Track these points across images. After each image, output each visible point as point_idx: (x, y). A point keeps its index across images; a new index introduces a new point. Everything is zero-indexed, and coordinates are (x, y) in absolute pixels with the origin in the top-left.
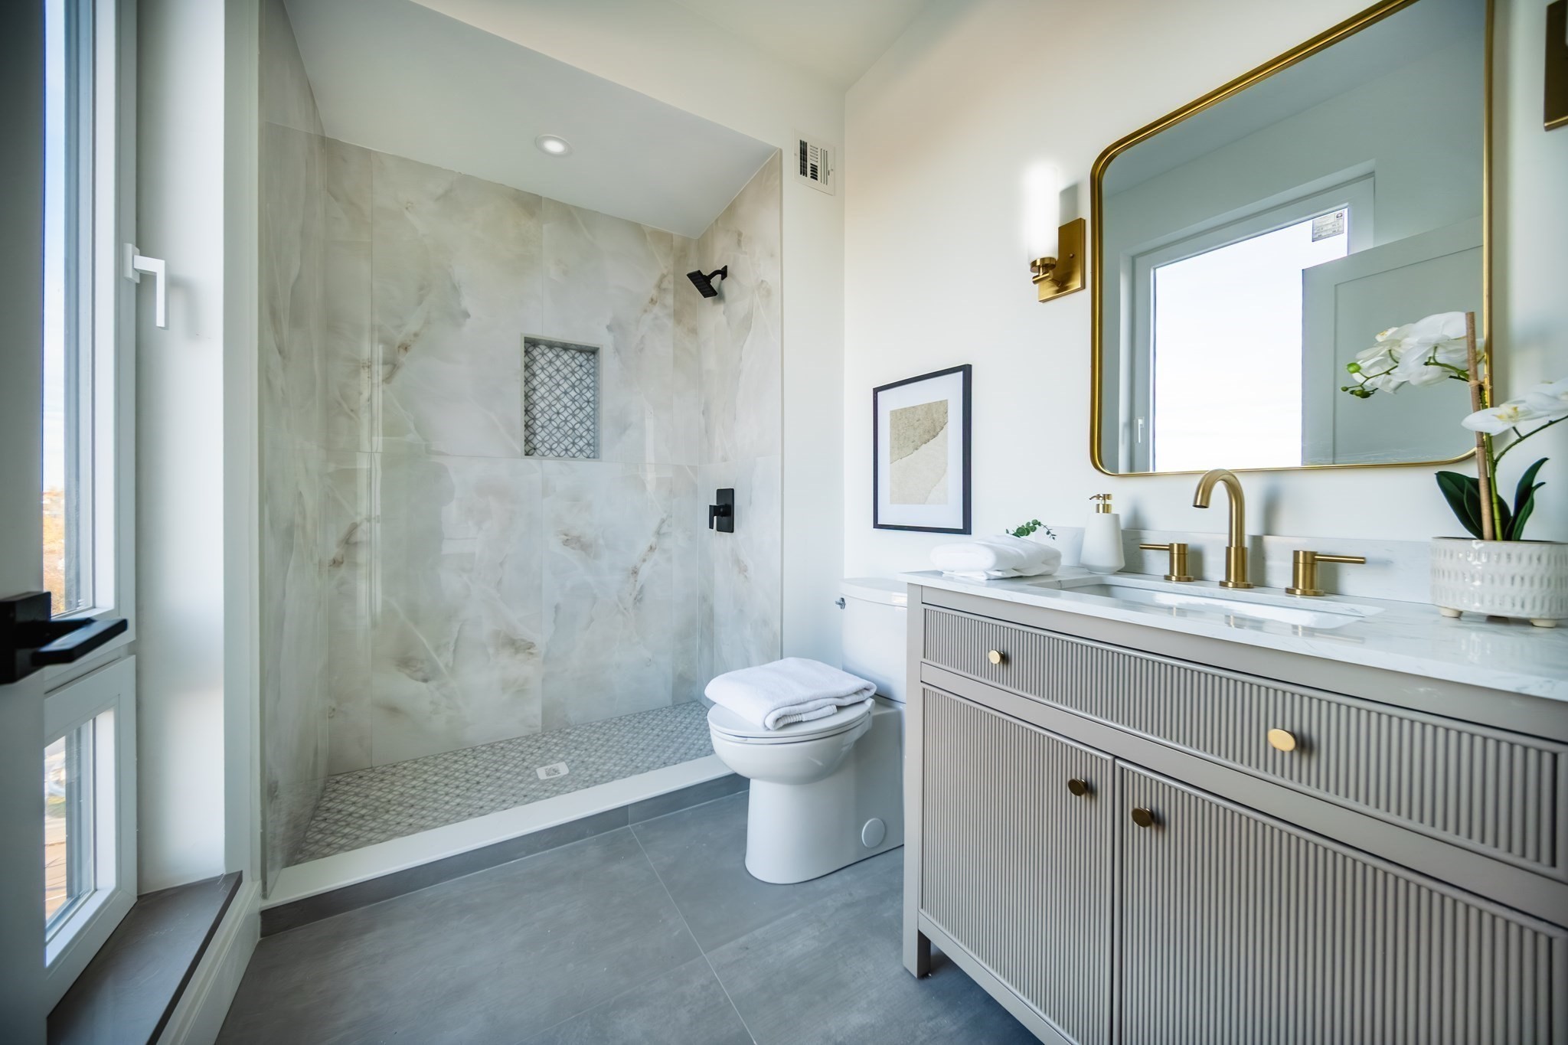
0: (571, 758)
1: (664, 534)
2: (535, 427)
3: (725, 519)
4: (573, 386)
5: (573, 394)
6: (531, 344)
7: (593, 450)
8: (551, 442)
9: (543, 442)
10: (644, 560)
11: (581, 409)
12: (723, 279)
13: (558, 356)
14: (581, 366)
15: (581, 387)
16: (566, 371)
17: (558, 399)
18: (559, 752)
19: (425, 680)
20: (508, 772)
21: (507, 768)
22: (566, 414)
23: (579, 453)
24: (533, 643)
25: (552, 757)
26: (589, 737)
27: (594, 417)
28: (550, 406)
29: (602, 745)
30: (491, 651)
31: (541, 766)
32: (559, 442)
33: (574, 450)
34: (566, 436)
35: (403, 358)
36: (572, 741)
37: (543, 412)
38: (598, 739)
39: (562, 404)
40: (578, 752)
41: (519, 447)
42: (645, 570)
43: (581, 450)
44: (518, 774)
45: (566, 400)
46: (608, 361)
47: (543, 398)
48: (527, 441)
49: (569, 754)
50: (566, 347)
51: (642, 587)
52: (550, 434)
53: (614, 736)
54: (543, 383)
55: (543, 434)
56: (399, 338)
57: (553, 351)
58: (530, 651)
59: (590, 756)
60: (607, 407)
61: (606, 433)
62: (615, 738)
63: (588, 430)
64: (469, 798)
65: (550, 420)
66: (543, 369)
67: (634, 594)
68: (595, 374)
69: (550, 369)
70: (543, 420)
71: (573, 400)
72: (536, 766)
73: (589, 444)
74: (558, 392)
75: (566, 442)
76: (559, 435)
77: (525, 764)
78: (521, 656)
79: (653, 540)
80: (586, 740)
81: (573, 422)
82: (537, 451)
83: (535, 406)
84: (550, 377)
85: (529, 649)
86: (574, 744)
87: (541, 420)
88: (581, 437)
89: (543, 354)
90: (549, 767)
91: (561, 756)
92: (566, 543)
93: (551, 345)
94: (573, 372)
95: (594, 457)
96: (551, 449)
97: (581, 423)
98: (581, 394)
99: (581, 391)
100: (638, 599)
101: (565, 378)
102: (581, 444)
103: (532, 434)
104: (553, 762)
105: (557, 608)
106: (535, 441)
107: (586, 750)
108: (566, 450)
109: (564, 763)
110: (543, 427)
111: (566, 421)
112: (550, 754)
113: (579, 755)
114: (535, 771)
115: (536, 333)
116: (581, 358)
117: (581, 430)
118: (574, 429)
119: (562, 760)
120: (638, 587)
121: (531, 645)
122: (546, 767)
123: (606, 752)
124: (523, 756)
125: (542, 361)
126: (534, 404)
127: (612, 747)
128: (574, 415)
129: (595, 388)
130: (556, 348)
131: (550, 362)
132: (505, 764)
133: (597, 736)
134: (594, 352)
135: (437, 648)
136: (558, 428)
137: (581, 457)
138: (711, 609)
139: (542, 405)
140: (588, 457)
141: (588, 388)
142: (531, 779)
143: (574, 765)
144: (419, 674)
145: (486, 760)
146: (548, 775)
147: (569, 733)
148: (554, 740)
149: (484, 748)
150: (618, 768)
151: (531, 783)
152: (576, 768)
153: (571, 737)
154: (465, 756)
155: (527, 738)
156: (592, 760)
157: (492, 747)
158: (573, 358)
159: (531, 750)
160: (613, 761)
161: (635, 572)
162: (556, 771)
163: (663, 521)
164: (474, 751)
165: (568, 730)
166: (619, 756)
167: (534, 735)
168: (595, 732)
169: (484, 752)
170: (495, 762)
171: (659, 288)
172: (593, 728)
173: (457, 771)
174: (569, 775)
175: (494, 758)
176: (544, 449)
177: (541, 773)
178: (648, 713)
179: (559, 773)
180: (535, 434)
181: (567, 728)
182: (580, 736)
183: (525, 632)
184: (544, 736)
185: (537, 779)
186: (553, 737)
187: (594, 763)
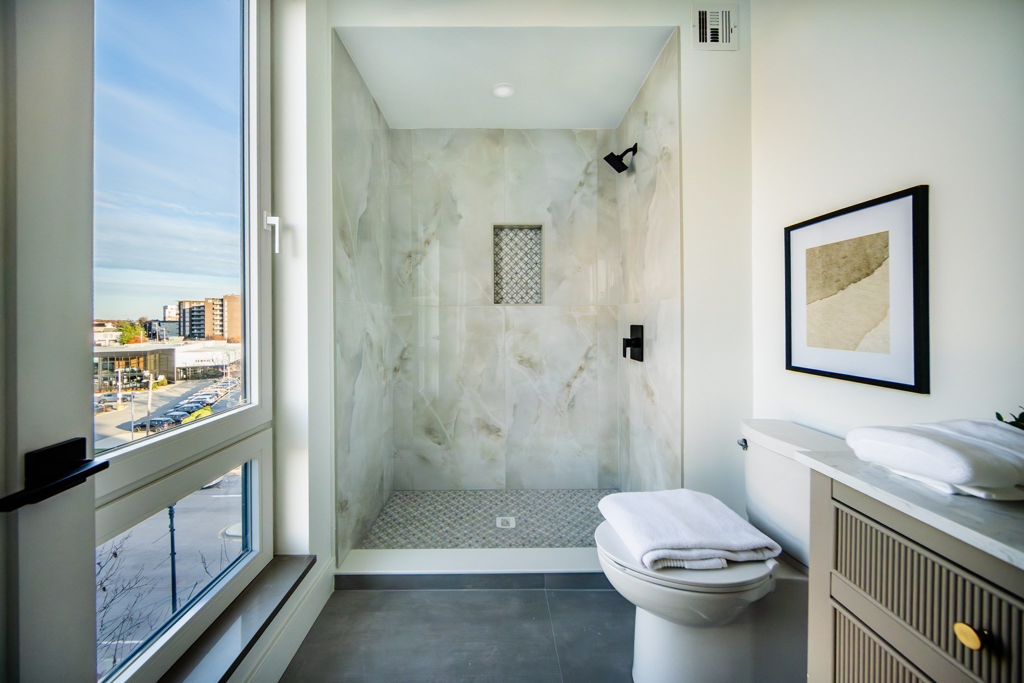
0: (519, 515)
1: (590, 358)
2: (502, 284)
3: (637, 350)
4: (526, 254)
5: (526, 259)
6: (498, 231)
7: (539, 298)
8: (512, 293)
9: (507, 293)
10: (576, 377)
11: (532, 269)
12: (634, 154)
13: (516, 235)
14: (531, 239)
15: (531, 254)
16: (521, 244)
17: (516, 264)
18: (512, 508)
19: (440, 444)
20: (480, 515)
21: (479, 512)
22: (521, 273)
23: (530, 299)
24: (500, 429)
25: (508, 511)
26: (534, 501)
27: (539, 274)
28: (512, 269)
29: (542, 511)
30: (475, 431)
31: (500, 516)
32: (517, 293)
33: (527, 298)
34: (521, 288)
35: (427, 249)
36: (523, 501)
37: (507, 273)
38: (540, 504)
39: (519, 267)
40: (525, 511)
41: (491, 298)
42: (576, 384)
43: (532, 298)
44: (485, 518)
45: (521, 264)
46: (548, 234)
47: (507, 264)
48: (496, 293)
49: (519, 511)
50: (521, 228)
51: (574, 397)
52: (512, 288)
53: (551, 505)
54: (507, 254)
55: (507, 288)
56: (425, 237)
57: (513, 231)
58: (498, 433)
59: (532, 517)
60: (548, 265)
61: (548, 285)
62: (552, 507)
63: (536, 283)
64: (453, 528)
65: (512, 278)
66: (507, 244)
67: (568, 403)
68: (540, 244)
69: (511, 244)
70: (507, 279)
71: (526, 264)
72: (497, 515)
73: (537, 293)
74: (516, 259)
75: (522, 293)
76: (517, 288)
77: (491, 512)
78: (492, 437)
79: (582, 362)
80: (532, 503)
81: (527, 278)
82: (504, 299)
83: (502, 270)
84: (511, 249)
85: (497, 432)
86: (524, 504)
87: (506, 279)
88: (532, 288)
89: (507, 235)
90: (504, 518)
91: (513, 511)
92: (521, 362)
93: (512, 228)
94: (526, 244)
95: (540, 303)
96: (512, 298)
97: (532, 279)
98: (531, 259)
99: (531, 257)
100: (571, 406)
101: (521, 249)
102: (532, 293)
103: (500, 288)
104: (508, 515)
105: (515, 407)
106: (502, 293)
107: (530, 511)
108: (522, 298)
109: (514, 518)
110: (507, 283)
111: (522, 278)
112: (507, 508)
113: (525, 514)
114: (495, 519)
115: (500, 222)
116: (531, 234)
117: (532, 284)
118: (527, 283)
119: (514, 515)
120: (571, 397)
121: (499, 430)
122: (502, 518)
123: (543, 517)
124: (491, 505)
125: (506, 240)
126: (501, 269)
127: (548, 514)
128: (527, 274)
129: (539, 254)
130: (515, 230)
131: (511, 239)
132: (480, 508)
133: (539, 501)
134: (539, 228)
135: (445, 425)
136: (517, 283)
137: (532, 302)
138: (628, 420)
139: (507, 269)
140: (537, 303)
141: (536, 254)
142: (491, 525)
143: (520, 521)
144: (436, 440)
145: (470, 502)
146: (502, 524)
147: (522, 495)
148: (512, 498)
149: (470, 493)
150: (547, 534)
151: (491, 528)
152: (521, 525)
153: (523, 498)
154: (460, 495)
155: (496, 491)
156: (532, 520)
157: (475, 493)
158: (526, 234)
159: (496, 501)
160: (545, 527)
161: (569, 385)
162: (508, 523)
163: (590, 348)
164: (465, 493)
165: (522, 492)
166: (550, 523)
167: (501, 490)
168: (538, 498)
169: (470, 495)
170: (474, 505)
171: (586, 173)
172: (538, 495)
173: (453, 505)
174: (514, 529)
175: (475, 502)
176: (507, 298)
177: (499, 522)
178: (579, 491)
179: (509, 526)
180: (502, 289)
181: (522, 490)
182: (528, 498)
183: (496, 421)
184: (506, 492)
185: (495, 526)
186: (512, 495)
187: (533, 524)
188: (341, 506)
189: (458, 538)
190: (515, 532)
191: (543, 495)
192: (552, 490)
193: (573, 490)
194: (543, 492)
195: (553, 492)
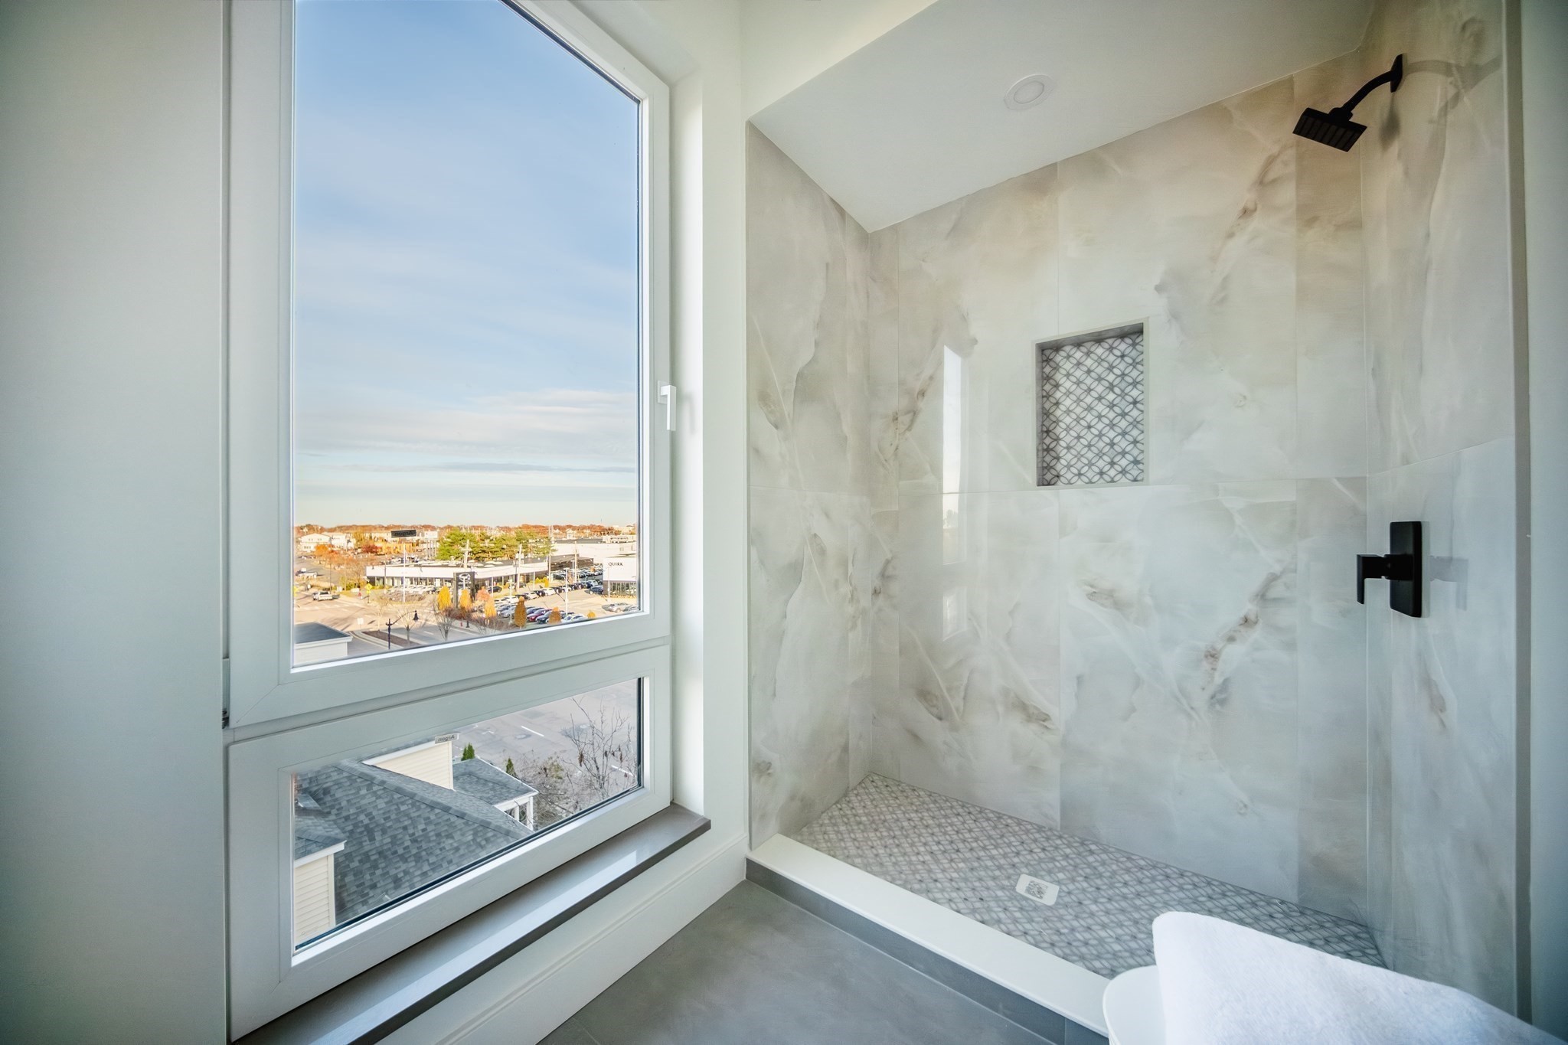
0: (1071, 887)
1: (1275, 600)
2: (1059, 449)
3: (1407, 585)
4: (1111, 387)
5: (1111, 397)
7: (1135, 471)
8: (1079, 465)
9: (1069, 466)
10: (1231, 639)
11: (1124, 415)
12: (1394, 89)
13: (1088, 354)
14: (1123, 356)
15: (1123, 385)
16: (1100, 370)
17: (1089, 409)
18: (1062, 869)
19: (940, 718)
20: (992, 858)
21: (994, 852)
22: (1100, 426)
23: (1120, 475)
24: (1047, 715)
25: (1050, 872)
26: (1114, 873)
28: (1078, 420)
29: (1125, 897)
30: (1000, 709)
31: (1030, 874)
32: (1090, 464)
33: (1112, 473)
34: (1100, 455)
36: (1089, 865)
37: (1068, 429)
38: (1126, 884)
39: (1096, 414)
40: (1085, 885)
41: (1031, 475)
42: (1234, 655)
43: (1123, 472)
44: (1000, 867)
45: (1100, 408)
46: (1152, 340)
47: (1068, 412)
49: (1073, 880)
50: (1099, 338)
51: (1226, 681)
52: (1079, 456)
53: (1152, 894)
54: (1068, 393)
55: (1069, 457)
57: (1081, 348)
58: (1045, 724)
59: (1095, 902)
61: (1156, 443)
62: (1152, 900)
63: (1136, 442)
64: (937, 861)
65: (1081, 437)
66: (1068, 375)
67: (1210, 690)
68: (1144, 361)
69: (1078, 373)
70: (1068, 439)
71: (1112, 406)
72: (1024, 870)
73: (1135, 462)
74: (1089, 400)
75: (1101, 463)
76: (1090, 455)
77: (1016, 860)
79: (1250, 608)
80: (1108, 874)
81: (1112, 434)
82: (1062, 478)
83: (1058, 424)
84: (1078, 383)
85: (1044, 721)
86: (1088, 871)
87: (1066, 439)
88: (1124, 453)
89: (1068, 357)
90: (1037, 880)
91: (1061, 876)
92: (1092, 596)
93: (1078, 343)
94: (1111, 368)
95: (1142, 480)
96: (1080, 475)
97: (1124, 434)
98: (1123, 395)
99: (1123, 391)
100: (1219, 699)
101: (1100, 379)
102: (1124, 462)
103: (1055, 458)
104: (1047, 878)
105: (1080, 679)
106: (1059, 467)
107: (1098, 889)
108: (1101, 473)
109: (1058, 887)
110: (1068, 448)
111: (1100, 435)
112: (1051, 865)
113: (1084, 890)
114: (1019, 875)
115: (1050, 334)
116: (1123, 346)
117: (1123, 444)
118: (1112, 444)
119: (1059, 882)
120: (1218, 680)
122: (1034, 879)
123: (1123, 911)
124: (1020, 848)
125: (1067, 366)
126: (1057, 422)
127: (1137, 909)
128: (1112, 426)
130: (1085, 344)
131: (1079, 364)
132: (996, 847)
133: (1127, 877)
134: (1135, 332)
135: (949, 689)
136: (1090, 446)
137: (1124, 480)
139: (1068, 420)
140: (1135, 481)
142: (1006, 883)
143: (1067, 899)
144: (935, 710)
145: (983, 829)
146: (1028, 890)
147: (1092, 852)
148: (1068, 851)
149: (991, 815)
150: (1117, 947)
151: (1003, 888)
152: (1066, 906)
153: (1091, 859)
154: (970, 813)
155: (1040, 829)
156: (1094, 908)
157: (999, 818)
158: (1111, 349)
159: (1033, 846)
160: (1119, 931)
161: (1213, 655)
162: (1040, 892)
163: (1273, 578)
164: (980, 812)
165: (1093, 847)
166: (1134, 930)
167: (1051, 829)
168: (1128, 871)
169: (988, 819)
170: (990, 837)
171: (1263, 183)
172: (1129, 865)
173: (951, 825)
174: (1050, 908)
175: (992, 833)
176: (1069, 476)
177: (1023, 883)
178: (1238, 891)
179: (1041, 897)
180: (1058, 458)
181: (1094, 843)
182: (1103, 863)
183: (1039, 699)
184: (1060, 837)
185: (1013, 888)
186: (1069, 846)
187: (1092, 915)
188: (759, 768)
189: (936, 881)
190: (1049, 913)
191: (1141, 868)
192: (1167, 866)
193: (1223, 884)
194: (1142, 863)
195: (1168, 871)
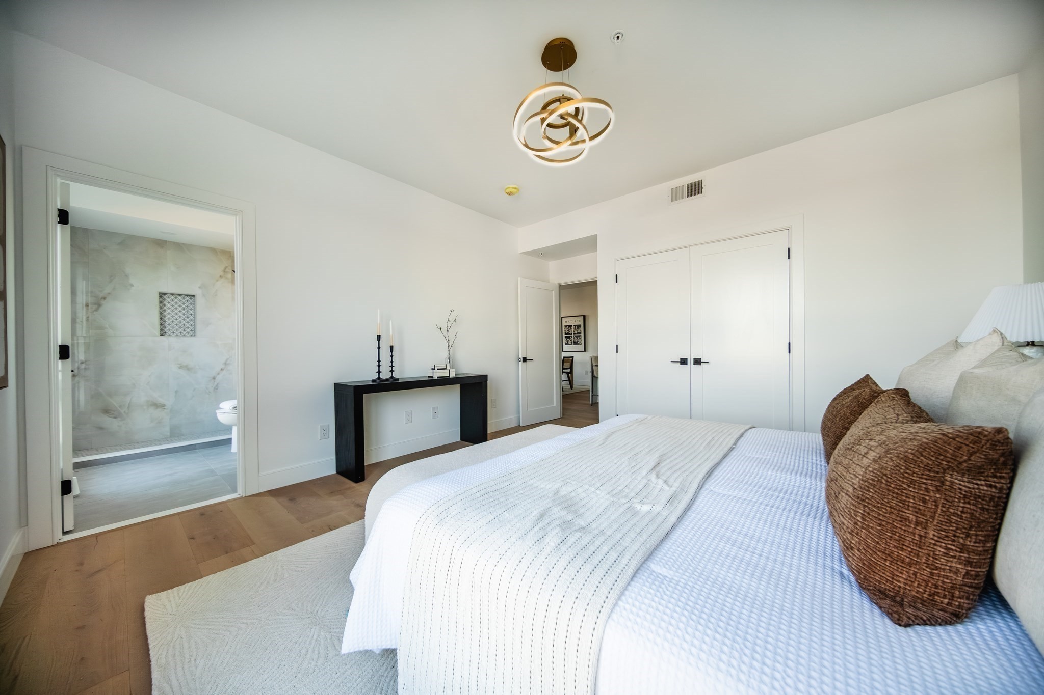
2: (165, 324)
4: (184, 309)
5: (184, 312)
6: (162, 295)
7: (193, 333)
8: (173, 330)
9: (169, 330)
10: (219, 374)
11: (188, 317)
13: (176, 298)
14: (187, 301)
15: (187, 309)
16: (180, 303)
17: (176, 314)
19: (115, 418)
22: (180, 319)
27: (194, 320)
30: (145, 408)
32: (177, 330)
33: (184, 333)
34: (180, 327)
35: (103, 302)
37: (169, 319)
39: (179, 316)
41: (157, 332)
42: (219, 378)
43: (188, 333)
45: (180, 314)
46: (200, 301)
47: (169, 314)
48: (161, 330)
50: (180, 295)
51: (218, 384)
52: (173, 327)
54: (169, 308)
55: (169, 327)
56: (101, 295)
60: (199, 317)
61: (199, 327)
63: (191, 325)
65: (173, 322)
66: (169, 303)
67: (214, 387)
68: (194, 304)
69: (173, 303)
70: (169, 322)
71: (184, 314)
73: (192, 331)
74: (176, 311)
75: (180, 330)
76: (177, 327)
78: (159, 410)
79: (223, 366)
81: (184, 322)
82: (167, 333)
84: (173, 306)
85: (163, 407)
88: (188, 328)
89: (169, 298)
92: (180, 367)
93: (173, 294)
94: (184, 304)
95: (194, 336)
96: (173, 333)
97: (188, 322)
98: (187, 312)
100: (216, 388)
101: (180, 306)
102: (188, 330)
105: (176, 392)
106: (166, 330)
108: (181, 333)
110: (169, 325)
111: (180, 322)
115: (164, 290)
116: (188, 298)
117: (188, 325)
118: (184, 325)
120: (216, 384)
121: (164, 405)
125: (169, 300)
126: (165, 316)
128: (184, 320)
129: (194, 309)
130: (175, 295)
131: (173, 300)
134: (194, 296)
135: (120, 407)
136: (177, 325)
137: (188, 335)
139: (169, 316)
140: (192, 336)
141: (191, 309)
144: (112, 416)
158: (184, 298)
161: (214, 378)
163: (227, 360)
171: (224, 271)
176: (169, 333)
180: (165, 327)
183: (161, 401)
